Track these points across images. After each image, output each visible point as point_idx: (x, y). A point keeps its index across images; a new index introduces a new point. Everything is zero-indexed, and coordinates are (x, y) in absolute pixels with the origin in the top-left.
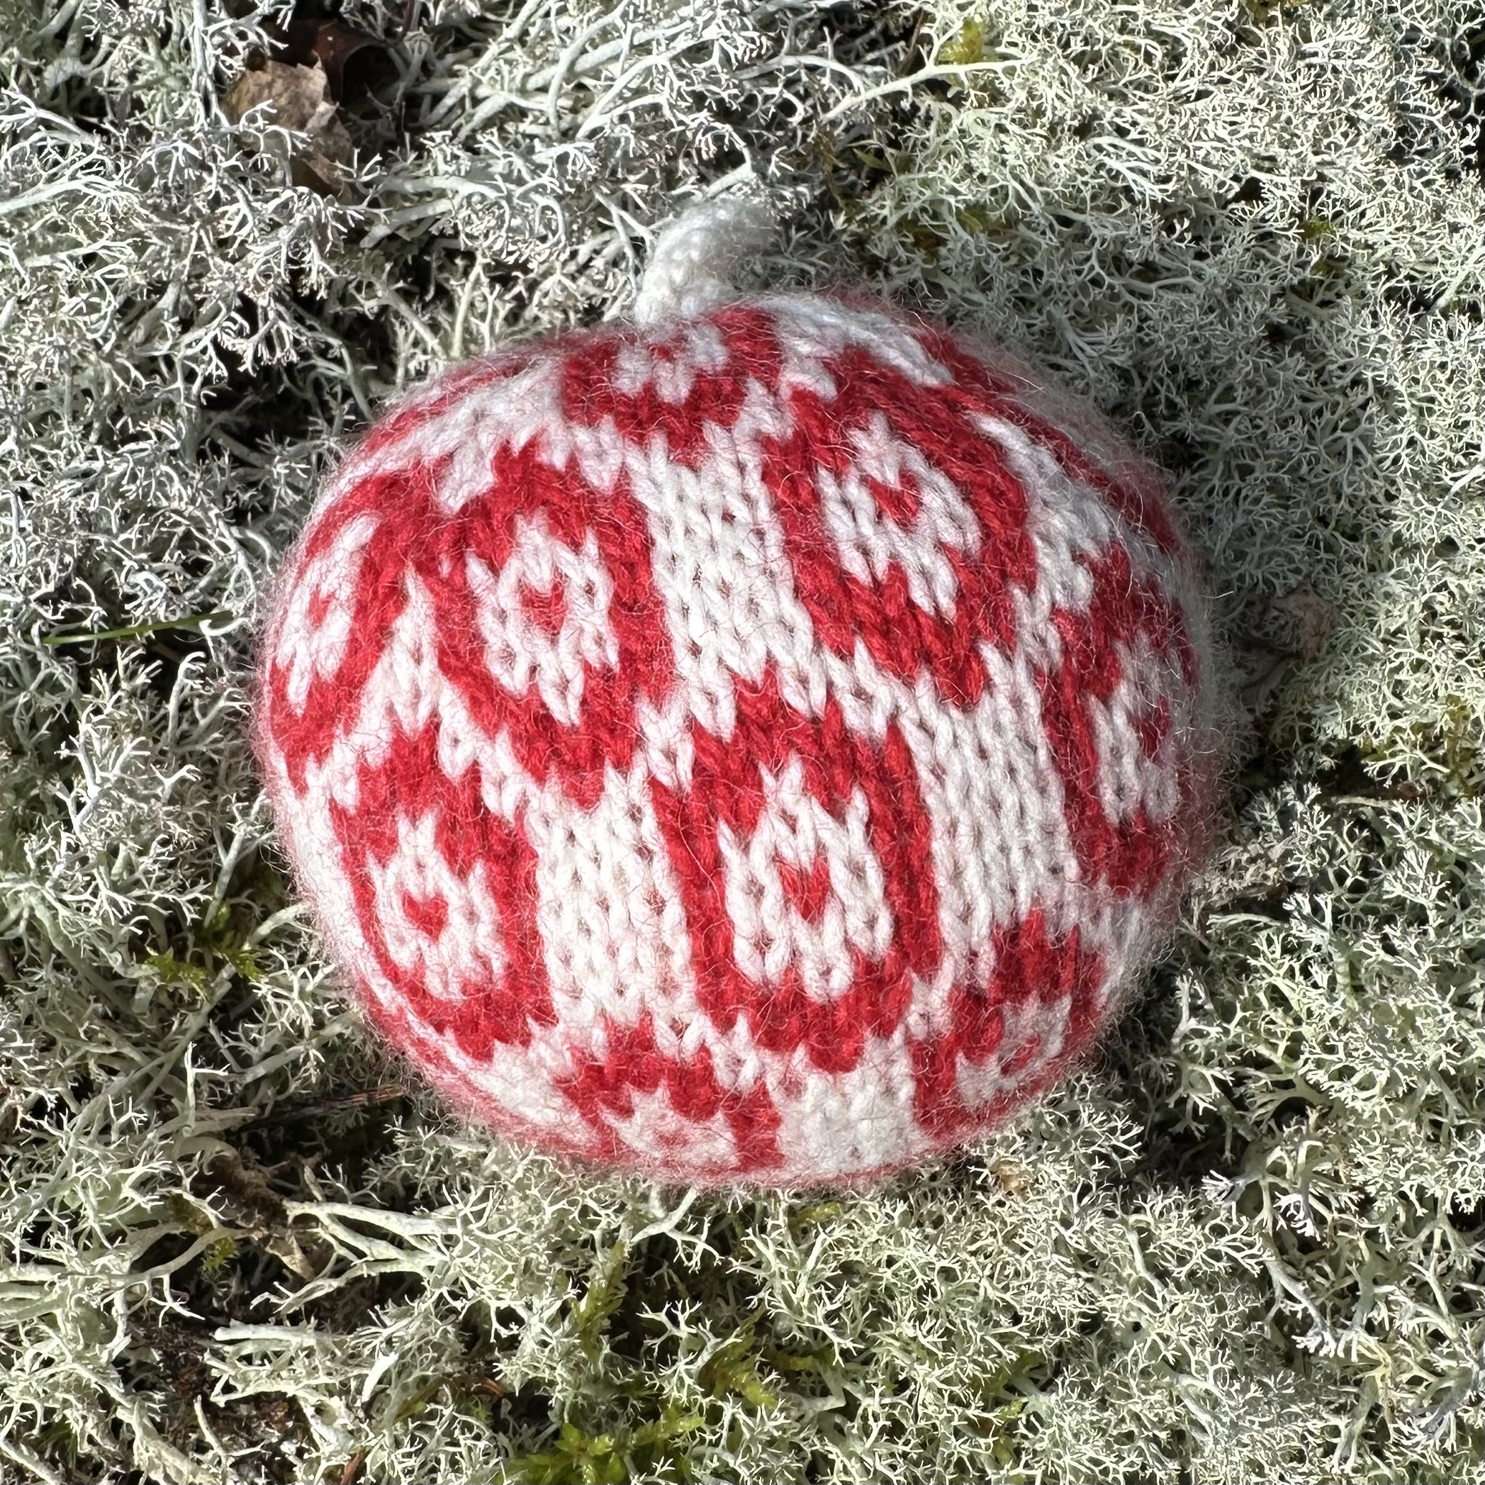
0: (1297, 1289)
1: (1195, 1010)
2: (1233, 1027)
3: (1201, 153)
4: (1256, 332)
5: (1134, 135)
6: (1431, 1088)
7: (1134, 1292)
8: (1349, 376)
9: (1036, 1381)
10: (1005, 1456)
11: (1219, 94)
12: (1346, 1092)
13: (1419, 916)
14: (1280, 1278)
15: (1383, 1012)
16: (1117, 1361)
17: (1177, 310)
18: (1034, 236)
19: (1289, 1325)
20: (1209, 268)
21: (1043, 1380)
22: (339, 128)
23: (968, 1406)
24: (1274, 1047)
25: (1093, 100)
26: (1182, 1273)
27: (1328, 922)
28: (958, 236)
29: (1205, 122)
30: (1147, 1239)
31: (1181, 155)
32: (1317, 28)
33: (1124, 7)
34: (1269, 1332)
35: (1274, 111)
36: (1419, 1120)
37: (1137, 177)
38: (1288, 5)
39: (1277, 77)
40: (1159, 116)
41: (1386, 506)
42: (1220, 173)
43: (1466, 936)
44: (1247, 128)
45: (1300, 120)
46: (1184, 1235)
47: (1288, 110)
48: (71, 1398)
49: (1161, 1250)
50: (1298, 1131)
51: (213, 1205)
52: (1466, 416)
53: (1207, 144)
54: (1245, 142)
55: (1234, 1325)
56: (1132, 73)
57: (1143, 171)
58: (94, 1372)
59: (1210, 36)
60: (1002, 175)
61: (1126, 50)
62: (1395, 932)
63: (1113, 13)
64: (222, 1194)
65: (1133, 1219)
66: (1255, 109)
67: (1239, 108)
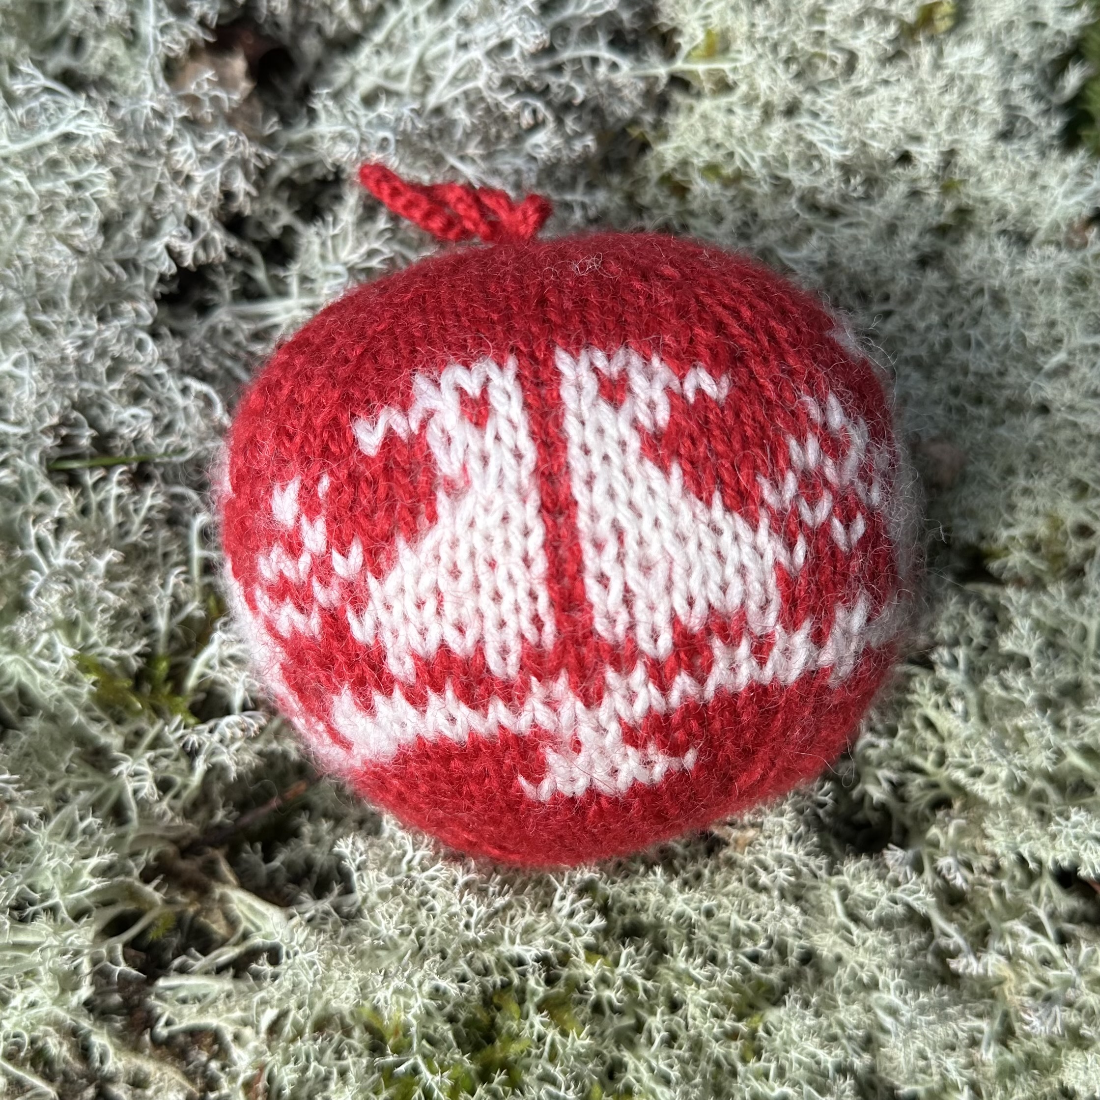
0: (951, 929)
1: (871, 729)
2: (898, 743)
3: (869, 132)
4: (910, 256)
5: (824, 118)
6: (1037, 784)
7: (837, 932)
8: (972, 288)
9: (768, 1000)
10: (749, 1054)
11: (883, 92)
12: (979, 787)
13: (1025, 663)
14: (938, 921)
15: (1003, 731)
16: (826, 983)
17: (855, 240)
18: (752, 187)
19: (946, 954)
20: (877, 209)
21: (774, 999)
22: (256, 101)
23: (724, 1018)
24: (925, 757)
25: (795, 88)
26: (871, 916)
27: (962, 665)
28: (700, 186)
29: (872, 110)
30: (845, 893)
31: (856, 133)
32: (947, 49)
33: (816, 28)
34: (930, 959)
35: (920, 104)
36: (1029, 807)
37: (825, 147)
38: (928, 33)
39: (921, 81)
40: (841, 106)
41: (998, 380)
42: (882, 146)
43: (1057, 676)
44: (900, 116)
45: (937, 110)
46: (871, 888)
47: (929, 103)
48: (51, 1029)
49: (855, 900)
50: (948, 815)
51: (157, 889)
52: (1053, 317)
53: (874, 125)
54: (901, 124)
55: (907, 955)
56: (821, 76)
57: (829, 143)
58: (68, 1011)
59: (875, 51)
60: (731, 144)
61: (818, 61)
62: (1008, 675)
63: (808, 32)
64: (164, 880)
65: (834, 880)
66: (908, 102)
67: (896, 100)
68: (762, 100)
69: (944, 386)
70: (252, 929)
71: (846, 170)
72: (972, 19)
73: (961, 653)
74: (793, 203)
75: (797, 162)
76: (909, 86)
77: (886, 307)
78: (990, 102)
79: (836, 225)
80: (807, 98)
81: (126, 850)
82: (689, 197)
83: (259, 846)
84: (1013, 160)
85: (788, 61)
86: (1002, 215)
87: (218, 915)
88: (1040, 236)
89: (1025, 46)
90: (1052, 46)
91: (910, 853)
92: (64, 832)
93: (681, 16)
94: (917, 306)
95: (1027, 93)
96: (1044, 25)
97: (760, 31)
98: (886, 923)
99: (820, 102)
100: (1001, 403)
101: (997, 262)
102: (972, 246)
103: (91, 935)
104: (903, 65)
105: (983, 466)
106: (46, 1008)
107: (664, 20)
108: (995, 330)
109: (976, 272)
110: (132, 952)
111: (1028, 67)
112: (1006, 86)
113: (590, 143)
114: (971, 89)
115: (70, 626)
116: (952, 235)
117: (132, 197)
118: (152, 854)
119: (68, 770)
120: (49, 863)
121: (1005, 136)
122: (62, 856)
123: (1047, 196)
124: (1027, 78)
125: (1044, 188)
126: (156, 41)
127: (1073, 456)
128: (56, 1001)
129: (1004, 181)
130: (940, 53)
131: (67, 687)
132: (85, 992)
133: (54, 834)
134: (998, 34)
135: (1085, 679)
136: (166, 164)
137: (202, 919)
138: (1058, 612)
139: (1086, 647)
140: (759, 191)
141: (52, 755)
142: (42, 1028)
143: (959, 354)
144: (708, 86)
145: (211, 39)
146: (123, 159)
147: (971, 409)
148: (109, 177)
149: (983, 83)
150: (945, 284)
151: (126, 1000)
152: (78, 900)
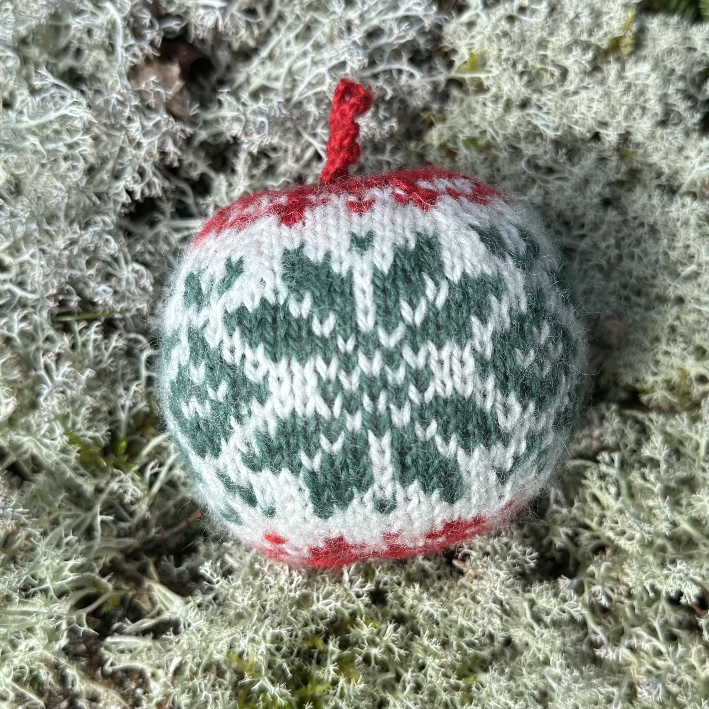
0: (598, 629)
1: (557, 502)
2: (574, 511)
3: (573, 120)
4: (596, 200)
5: (545, 110)
6: (660, 541)
7: (525, 628)
8: (637, 222)
9: (481, 667)
10: (466, 700)
11: (584, 94)
12: (622, 542)
13: (657, 464)
14: (591, 624)
15: (640, 507)
16: (517, 659)
17: (561, 189)
18: (497, 153)
19: (594, 645)
20: (576, 170)
21: (484, 666)
22: (185, 93)
23: (450, 677)
24: (592, 520)
25: (525, 92)
26: (548, 619)
27: (617, 464)
28: (463, 151)
29: (576, 106)
30: (532, 603)
31: (565, 120)
32: (628, 66)
33: (542, 52)
34: (584, 648)
35: (606, 102)
36: (655, 555)
37: (545, 129)
38: (616, 56)
39: (609, 87)
40: (556, 102)
41: (651, 281)
42: (582, 129)
43: (677, 474)
44: (594, 110)
45: (618, 106)
46: (548, 602)
47: (613, 102)
48: (42, 664)
49: (538, 608)
50: (601, 558)
51: (109, 581)
52: (688, 243)
53: (576, 116)
54: (593, 115)
55: (569, 644)
56: (545, 83)
57: (547, 126)
58: (53, 653)
59: (579, 68)
60: (484, 125)
61: (542, 72)
62: (646, 471)
63: (537, 55)
64: (113, 576)
65: (527, 595)
66: (598, 101)
67: (592, 100)
68: (505, 98)
69: (617, 283)
70: (164, 608)
71: (557, 143)
72: (646, 46)
73: (616, 456)
74: (523, 164)
75: (526, 138)
76: (600, 90)
77: (581, 232)
78: (653, 102)
79: (551, 178)
80: (535, 97)
81: (92, 556)
82: (457, 159)
83: (172, 557)
84: (667, 139)
85: (522, 74)
86: (659, 175)
87: (146, 598)
88: (684, 189)
89: (679, 64)
90: (699, 63)
91: (575, 581)
92: (55, 543)
93: (457, 41)
94: (601, 232)
95: (679, 96)
96: (695, 50)
97: (505, 54)
98: (556, 624)
99: (543, 99)
100: (653, 296)
101: (653, 206)
102: (638, 194)
103: (68, 607)
104: (599, 76)
105: (639, 336)
106: (40, 651)
107: (446, 44)
108: (650, 250)
109: (640, 212)
110: (93, 619)
111: (682, 78)
112: (665, 91)
113: (394, 124)
114: (642, 93)
115: (64, 418)
116: (628, 186)
117: (106, 153)
118: (108, 559)
119: (60, 507)
120: (45, 562)
121: (663, 123)
122: (53, 559)
123: (688, 163)
124: (681, 85)
125: (687, 158)
126: (122, 56)
127: (699, 332)
128: (46, 647)
129: (661, 153)
130: (623, 69)
131: (62, 455)
132: (64, 642)
133: (49, 544)
134: (663, 56)
135: (697, 475)
136: (126, 134)
137: (136, 600)
138: (682, 432)
139: (698, 455)
140: (501, 156)
141: (51, 497)
142: (37, 663)
143: (627, 264)
144: (471, 88)
145: (157, 54)
146: (100, 130)
147: (634, 298)
148: (91, 141)
149: (650, 89)
150: (620, 219)
151: (88, 648)
152: (62, 586)
